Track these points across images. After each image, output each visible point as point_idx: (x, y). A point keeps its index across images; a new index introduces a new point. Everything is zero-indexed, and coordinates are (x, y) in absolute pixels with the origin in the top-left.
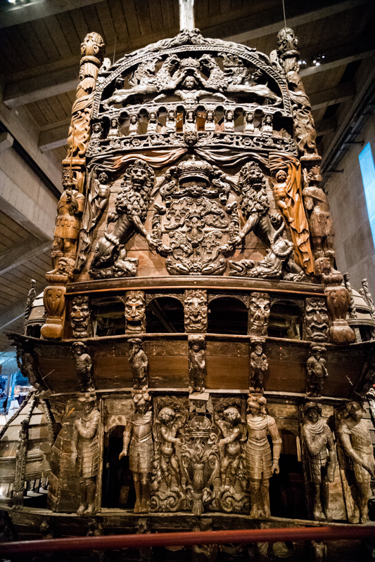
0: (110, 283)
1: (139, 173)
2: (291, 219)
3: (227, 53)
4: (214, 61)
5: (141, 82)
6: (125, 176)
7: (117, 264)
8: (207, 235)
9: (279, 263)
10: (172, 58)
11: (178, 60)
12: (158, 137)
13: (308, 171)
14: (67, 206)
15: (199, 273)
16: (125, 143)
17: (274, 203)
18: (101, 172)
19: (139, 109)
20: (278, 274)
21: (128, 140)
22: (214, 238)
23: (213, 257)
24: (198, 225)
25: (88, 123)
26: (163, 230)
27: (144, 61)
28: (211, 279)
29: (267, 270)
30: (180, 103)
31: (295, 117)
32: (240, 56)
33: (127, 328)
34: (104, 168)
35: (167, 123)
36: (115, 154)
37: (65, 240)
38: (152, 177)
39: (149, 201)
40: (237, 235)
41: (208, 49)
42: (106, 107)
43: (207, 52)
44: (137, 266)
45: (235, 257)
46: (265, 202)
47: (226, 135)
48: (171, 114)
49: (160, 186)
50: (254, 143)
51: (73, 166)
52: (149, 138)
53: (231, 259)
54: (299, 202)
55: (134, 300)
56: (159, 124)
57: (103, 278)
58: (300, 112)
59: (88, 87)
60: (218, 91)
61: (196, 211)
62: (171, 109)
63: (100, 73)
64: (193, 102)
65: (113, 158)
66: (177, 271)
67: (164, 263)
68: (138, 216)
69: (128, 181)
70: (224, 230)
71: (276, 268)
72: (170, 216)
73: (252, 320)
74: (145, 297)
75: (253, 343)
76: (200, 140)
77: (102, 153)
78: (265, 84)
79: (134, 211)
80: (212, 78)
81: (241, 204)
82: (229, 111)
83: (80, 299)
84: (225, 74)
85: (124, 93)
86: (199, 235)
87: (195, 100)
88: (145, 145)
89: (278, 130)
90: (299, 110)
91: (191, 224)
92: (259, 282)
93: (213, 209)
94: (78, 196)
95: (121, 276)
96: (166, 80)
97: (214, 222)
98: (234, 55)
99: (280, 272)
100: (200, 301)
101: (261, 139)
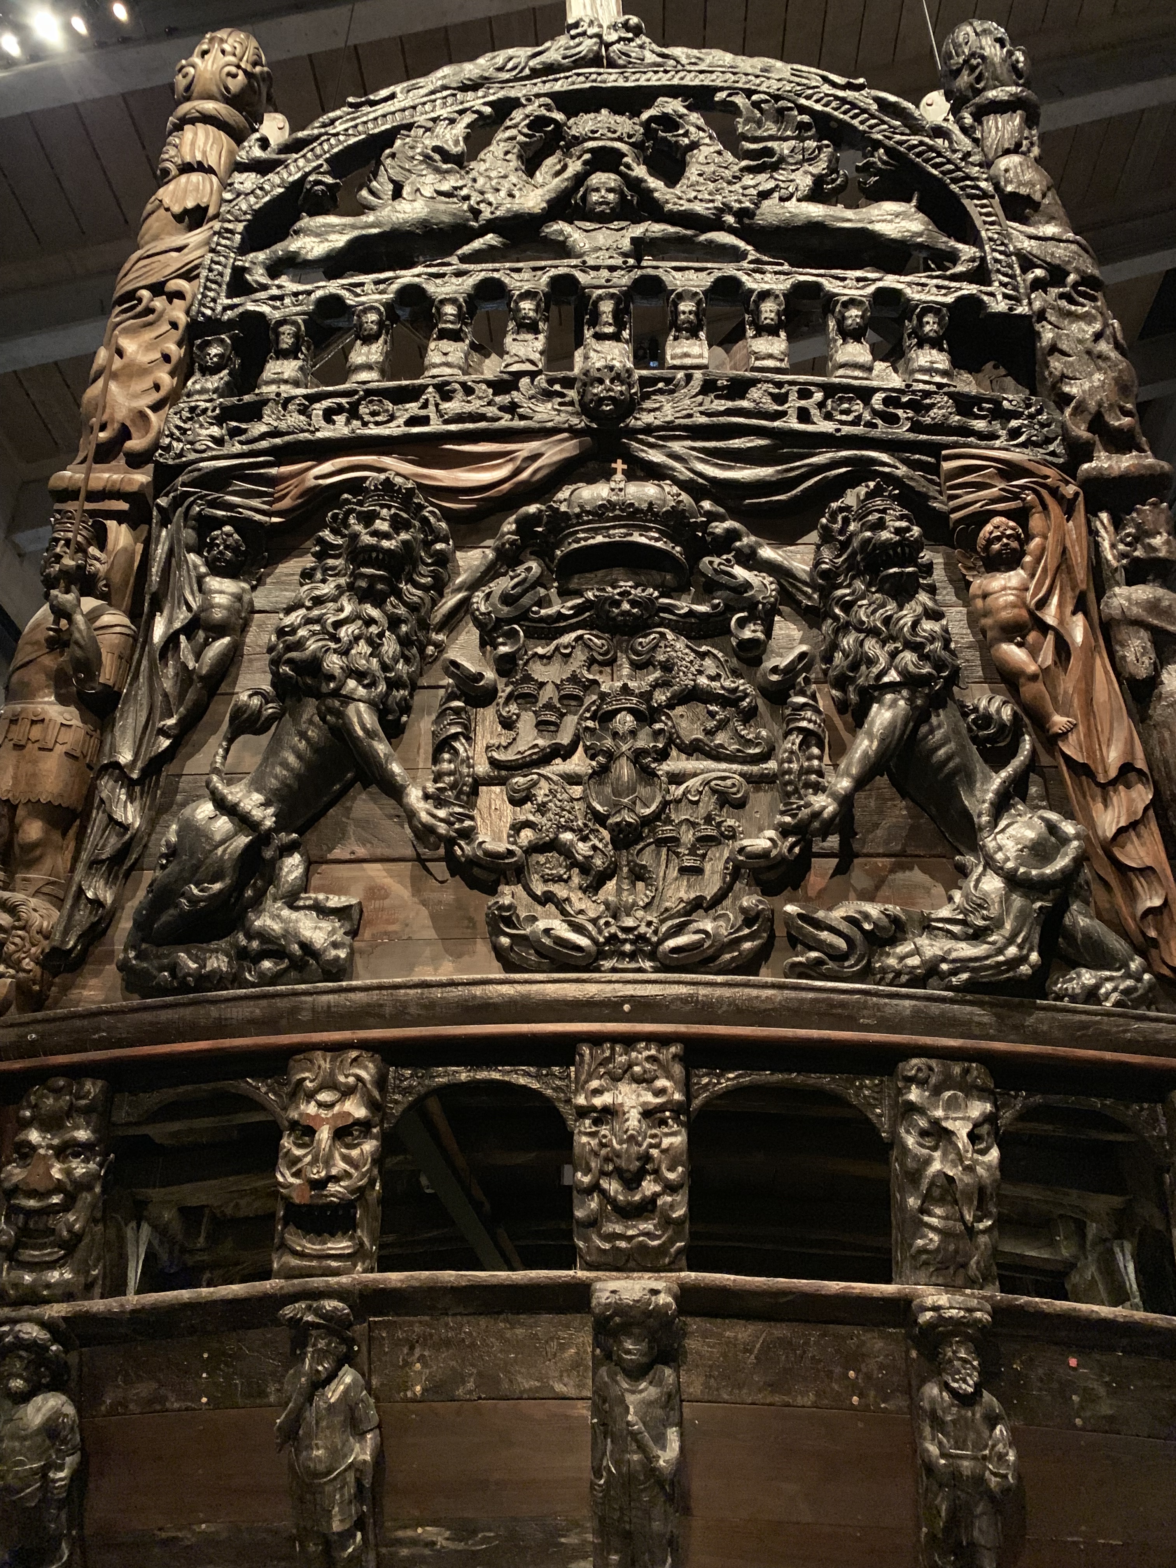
0: (214, 1011)
1: (382, 526)
2: (1059, 721)
3: (749, 93)
4: (701, 122)
5: (406, 191)
6: (321, 541)
7: (264, 921)
8: (677, 791)
9: (1022, 917)
10: (534, 109)
11: (559, 116)
12: (468, 390)
13: (1118, 524)
14: (49, 661)
15: (648, 965)
16: (329, 416)
17: (973, 656)
18: (219, 523)
19: (395, 287)
20: (1024, 969)
21: (343, 401)
22: (709, 803)
23: (711, 885)
24: (641, 744)
25: (177, 335)
26: (482, 768)
27: (420, 119)
28: (703, 991)
29: (966, 950)
30: (562, 267)
31: (1041, 316)
32: (803, 101)
33: (284, 1247)
34: (231, 507)
35: (508, 340)
36: (283, 454)
37: (21, 812)
38: (439, 546)
39: (422, 650)
40: (818, 788)
41: (676, 81)
42: (258, 276)
43: (673, 91)
44: (353, 933)
45: (812, 893)
46: (938, 645)
47: (754, 382)
48: (527, 306)
49: (473, 586)
50: (875, 413)
51: (95, 496)
52: (430, 394)
53: (791, 901)
54: (1089, 650)
55: (325, 1096)
56: (472, 346)
57: (184, 988)
58: (1061, 296)
59: (190, 205)
60: (716, 224)
61: (632, 684)
62: (527, 286)
63: (242, 156)
64: (618, 261)
65: (274, 471)
66: (541, 951)
67: (481, 919)
68: (371, 703)
69: (331, 562)
70: (755, 769)
71: (1010, 941)
72: (513, 708)
73: (913, 1202)
74: (381, 1082)
75: (931, 1326)
76: (648, 405)
77: (225, 451)
78: (909, 201)
79: (352, 683)
80: (694, 178)
81: (828, 658)
82: (765, 295)
83: (57, 1092)
84: (744, 163)
85: (332, 229)
86: (643, 791)
87: (625, 255)
88: (413, 421)
89: (974, 369)
90: (1054, 291)
91: (609, 742)
92: (935, 1008)
93: (703, 681)
94: (106, 619)
95: (275, 979)
96: (506, 185)
97: (710, 733)
98: (777, 98)
99: (1034, 957)
100: (649, 1098)
101: (905, 399)
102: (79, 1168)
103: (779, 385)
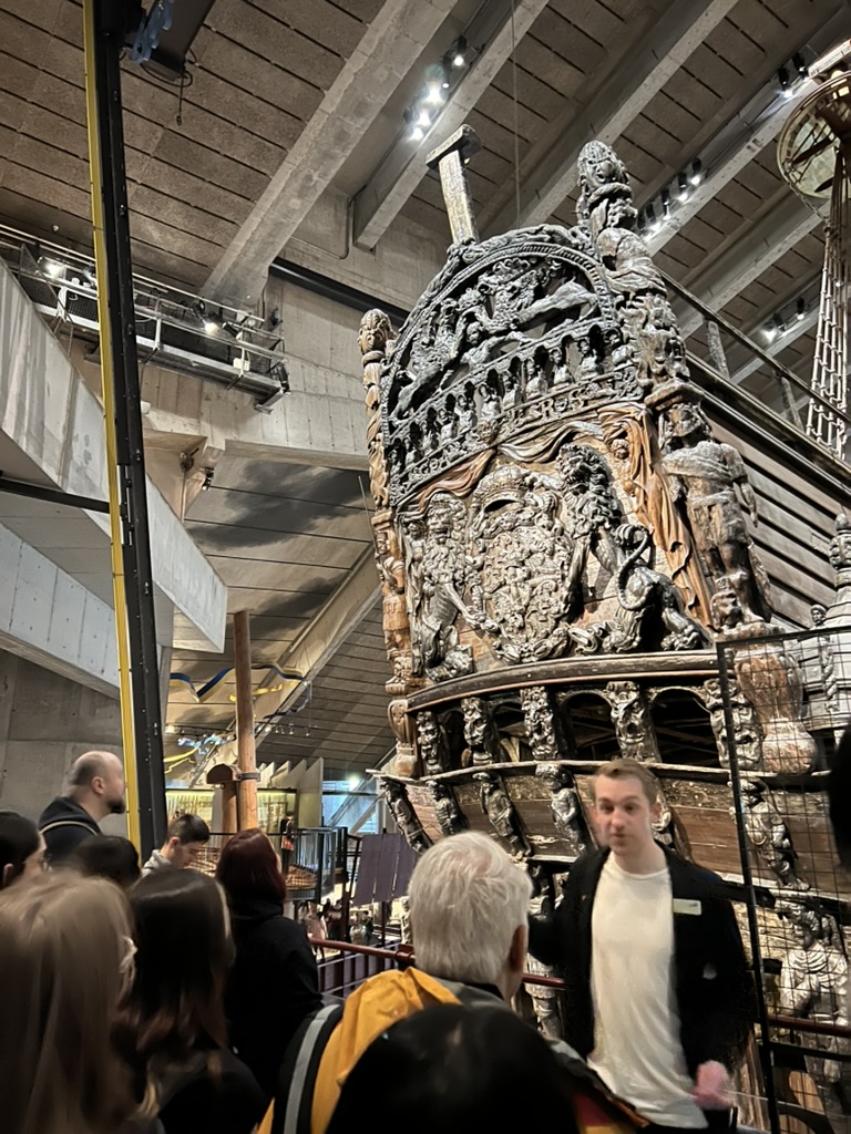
0: (443, 689)
1: (434, 520)
2: (651, 528)
3: (503, 260)
4: (494, 281)
5: (421, 366)
7: (448, 659)
8: (534, 592)
9: (631, 622)
10: (446, 305)
11: (454, 303)
12: (454, 446)
15: (533, 659)
16: (424, 471)
19: (426, 411)
21: (425, 464)
22: (546, 593)
23: (550, 626)
24: (517, 579)
25: (383, 455)
26: (486, 594)
27: (417, 330)
28: (550, 667)
30: (467, 378)
31: (623, 322)
32: (520, 254)
34: (410, 516)
36: (418, 490)
37: (395, 633)
41: (483, 265)
42: (395, 422)
43: (481, 272)
44: (473, 656)
45: (585, 619)
47: (529, 407)
48: (462, 402)
49: (471, 525)
50: (572, 402)
51: (382, 523)
52: (446, 451)
53: (577, 625)
55: (469, 712)
56: (456, 421)
57: (437, 681)
58: (629, 307)
59: (373, 402)
60: (508, 330)
61: (512, 555)
62: (460, 393)
63: (382, 372)
64: (481, 368)
65: (417, 497)
72: (488, 570)
73: (618, 733)
74: (482, 706)
76: (502, 430)
77: (405, 495)
78: (571, 279)
79: (442, 578)
80: (496, 313)
82: (527, 361)
83: (421, 716)
84: (510, 296)
85: (407, 393)
86: (523, 595)
87: (484, 363)
88: (444, 465)
90: (627, 304)
91: (508, 580)
94: (396, 565)
95: (456, 675)
96: (445, 348)
97: (540, 566)
98: (511, 259)
100: (539, 706)
101: (580, 390)
102: (431, 737)
103: (537, 404)
